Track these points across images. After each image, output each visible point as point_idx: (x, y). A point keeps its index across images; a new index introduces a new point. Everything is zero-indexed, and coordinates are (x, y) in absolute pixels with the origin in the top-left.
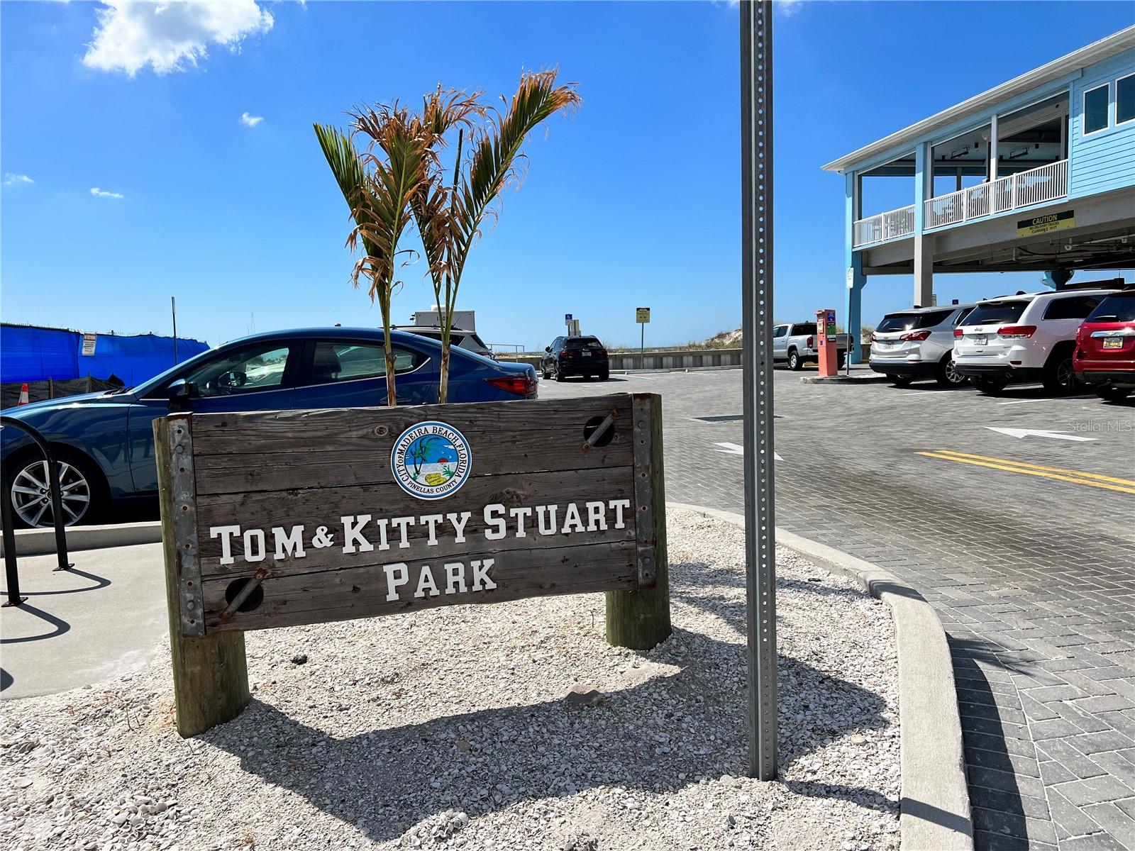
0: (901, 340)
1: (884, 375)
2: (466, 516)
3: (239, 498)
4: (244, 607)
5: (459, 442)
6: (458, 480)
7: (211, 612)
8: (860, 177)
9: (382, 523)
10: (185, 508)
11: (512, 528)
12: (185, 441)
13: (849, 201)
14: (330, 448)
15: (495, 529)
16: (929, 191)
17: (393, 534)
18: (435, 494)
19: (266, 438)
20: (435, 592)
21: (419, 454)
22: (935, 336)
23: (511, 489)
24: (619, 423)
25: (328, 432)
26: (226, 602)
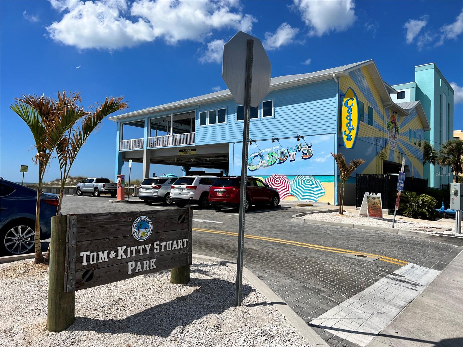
0: (151, 188)
1: (143, 200)
2: (150, 245)
3: (89, 242)
4: (87, 281)
5: (150, 223)
6: (149, 234)
7: (77, 283)
8: (123, 124)
9: (129, 249)
10: (73, 246)
11: (161, 249)
12: (75, 223)
13: (118, 133)
14: (116, 225)
15: (157, 249)
16: (149, 135)
17: (131, 251)
18: (143, 239)
19: (99, 222)
20: (141, 270)
21: (139, 227)
22: (163, 187)
23: (161, 237)
24: (186, 216)
25: (116, 220)
26: (82, 279)
